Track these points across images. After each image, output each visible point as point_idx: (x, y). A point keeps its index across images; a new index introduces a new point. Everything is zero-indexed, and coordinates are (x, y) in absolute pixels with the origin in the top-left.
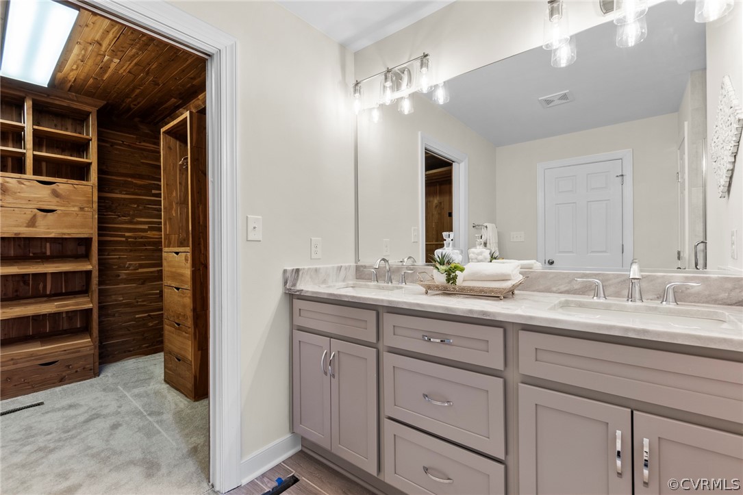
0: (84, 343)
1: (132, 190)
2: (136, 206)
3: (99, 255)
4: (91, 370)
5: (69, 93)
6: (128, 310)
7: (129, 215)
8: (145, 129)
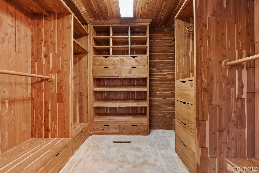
0: (144, 120)
1: (161, 58)
2: (162, 64)
3: (149, 85)
4: (147, 132)
5: (140, 19)
6: (159, 109)
7: (160, 69)
8: (166, 30)
